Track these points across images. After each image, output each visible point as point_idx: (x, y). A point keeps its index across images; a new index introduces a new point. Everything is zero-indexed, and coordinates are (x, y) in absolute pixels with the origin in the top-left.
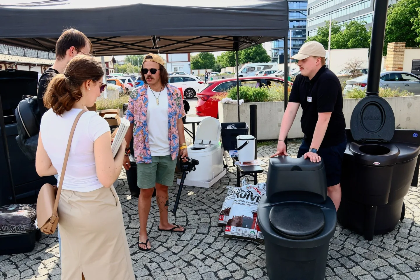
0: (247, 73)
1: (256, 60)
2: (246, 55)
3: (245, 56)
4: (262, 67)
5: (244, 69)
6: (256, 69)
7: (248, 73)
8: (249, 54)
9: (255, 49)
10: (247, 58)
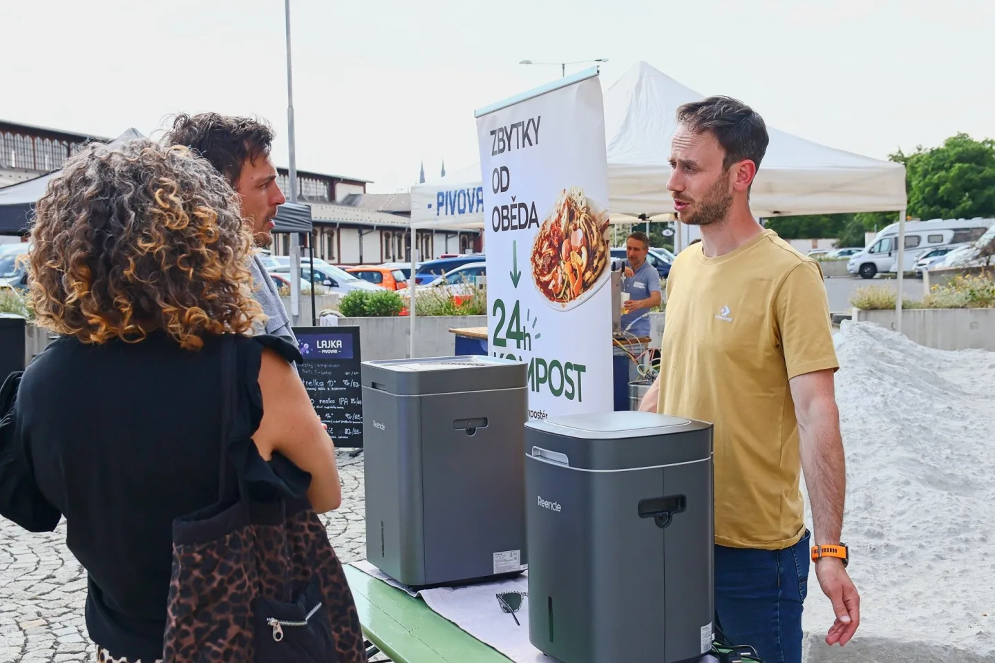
0: (890, 254)
1: (959, 208)
2: (927, 190)
3: (923, 192)
4: (949, 235)
5: (881, 241)
6: (924, 243)
7: (893, 254)
8: (937, 187)
9: (960, 168)
10: (931, 202)
